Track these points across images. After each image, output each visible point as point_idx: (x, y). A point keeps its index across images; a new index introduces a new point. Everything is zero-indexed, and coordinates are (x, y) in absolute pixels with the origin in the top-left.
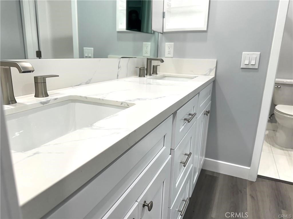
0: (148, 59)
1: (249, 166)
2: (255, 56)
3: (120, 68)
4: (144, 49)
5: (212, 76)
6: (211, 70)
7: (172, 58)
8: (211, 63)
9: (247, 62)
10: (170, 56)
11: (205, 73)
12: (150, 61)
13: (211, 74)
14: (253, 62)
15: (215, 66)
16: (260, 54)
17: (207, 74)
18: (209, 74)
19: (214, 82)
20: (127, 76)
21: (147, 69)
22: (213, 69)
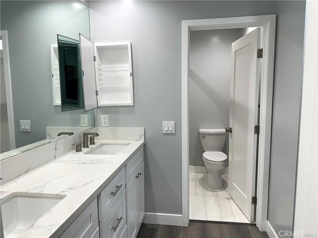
0: (84, 134)
1: (181, 214)
2: (171, 125)
3: (57, 150)
4: (82, 120)
5: (142, 141)
6: (141, 136)
7: (108, 127)
8: (140, 130)
9: (166, 129)
10: (106, 125)
11: (137, 139)
12: (86, 136)
13: (141, 139)
14: (171, 129)
15: (144, 133)
16: (175, 122)
17: (138, 139)
18: (140, 139)
19: (144, 146)
20: (64, 153)
21: (84, 142)
22: (142, 136)
